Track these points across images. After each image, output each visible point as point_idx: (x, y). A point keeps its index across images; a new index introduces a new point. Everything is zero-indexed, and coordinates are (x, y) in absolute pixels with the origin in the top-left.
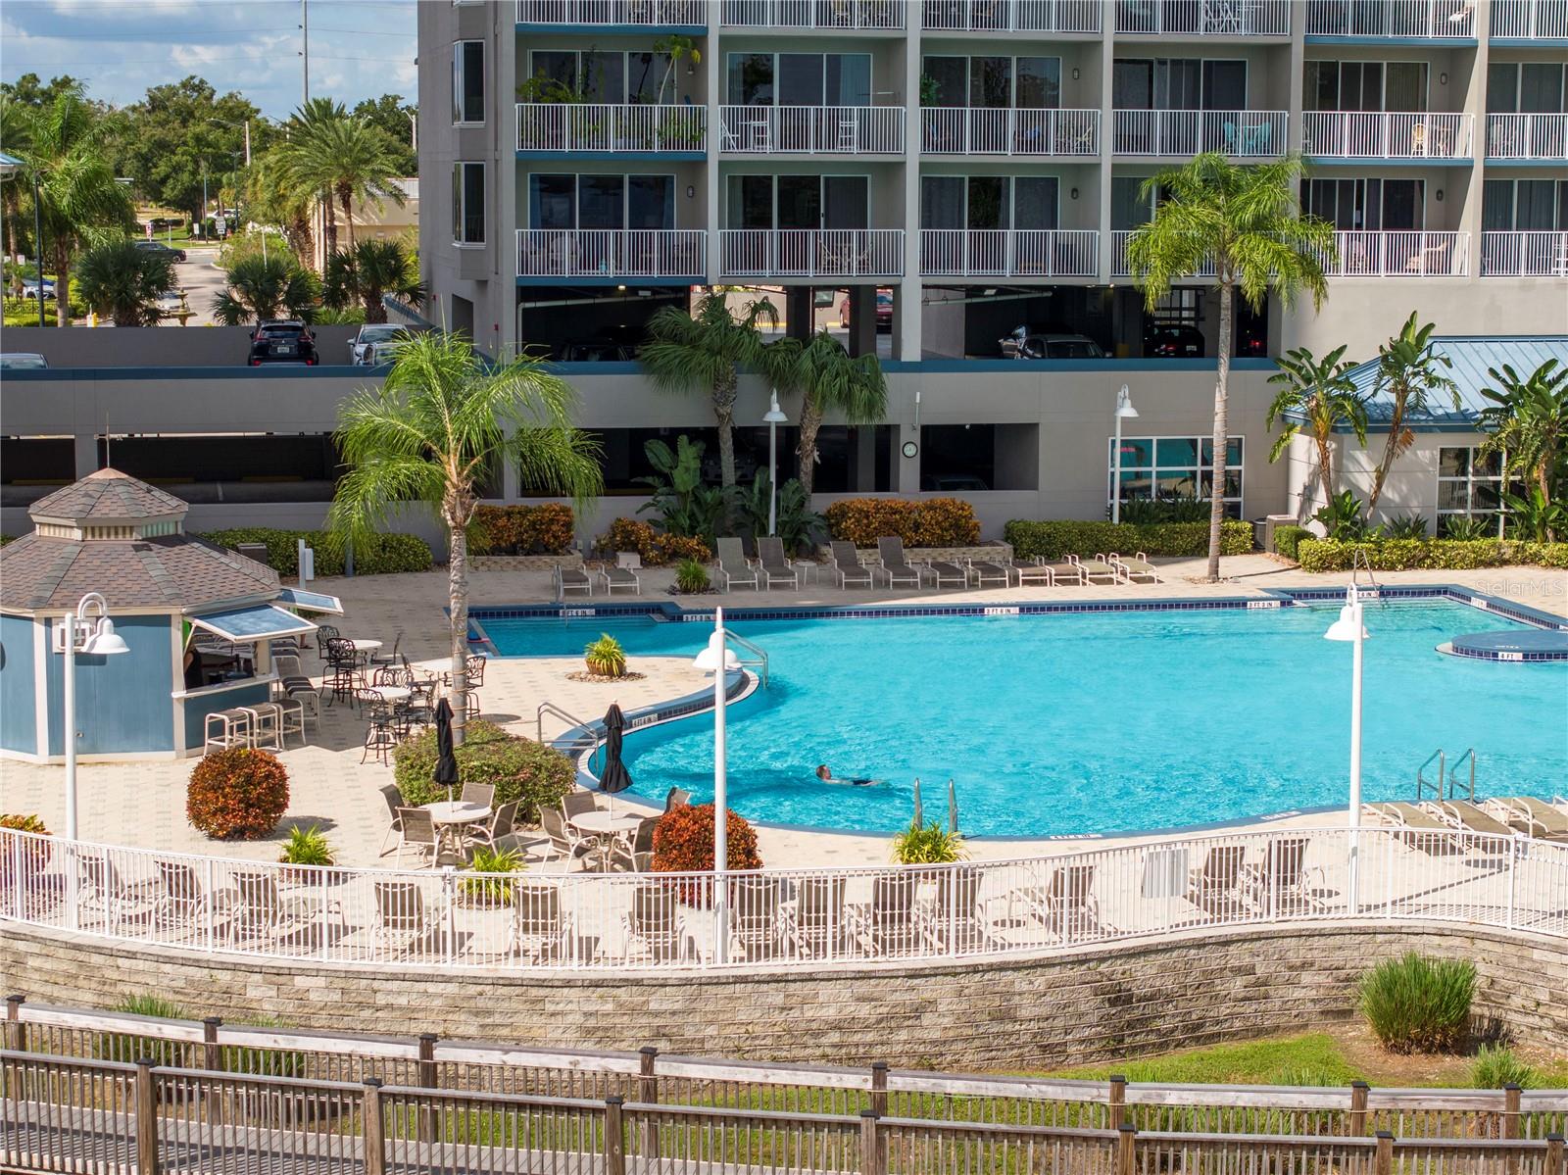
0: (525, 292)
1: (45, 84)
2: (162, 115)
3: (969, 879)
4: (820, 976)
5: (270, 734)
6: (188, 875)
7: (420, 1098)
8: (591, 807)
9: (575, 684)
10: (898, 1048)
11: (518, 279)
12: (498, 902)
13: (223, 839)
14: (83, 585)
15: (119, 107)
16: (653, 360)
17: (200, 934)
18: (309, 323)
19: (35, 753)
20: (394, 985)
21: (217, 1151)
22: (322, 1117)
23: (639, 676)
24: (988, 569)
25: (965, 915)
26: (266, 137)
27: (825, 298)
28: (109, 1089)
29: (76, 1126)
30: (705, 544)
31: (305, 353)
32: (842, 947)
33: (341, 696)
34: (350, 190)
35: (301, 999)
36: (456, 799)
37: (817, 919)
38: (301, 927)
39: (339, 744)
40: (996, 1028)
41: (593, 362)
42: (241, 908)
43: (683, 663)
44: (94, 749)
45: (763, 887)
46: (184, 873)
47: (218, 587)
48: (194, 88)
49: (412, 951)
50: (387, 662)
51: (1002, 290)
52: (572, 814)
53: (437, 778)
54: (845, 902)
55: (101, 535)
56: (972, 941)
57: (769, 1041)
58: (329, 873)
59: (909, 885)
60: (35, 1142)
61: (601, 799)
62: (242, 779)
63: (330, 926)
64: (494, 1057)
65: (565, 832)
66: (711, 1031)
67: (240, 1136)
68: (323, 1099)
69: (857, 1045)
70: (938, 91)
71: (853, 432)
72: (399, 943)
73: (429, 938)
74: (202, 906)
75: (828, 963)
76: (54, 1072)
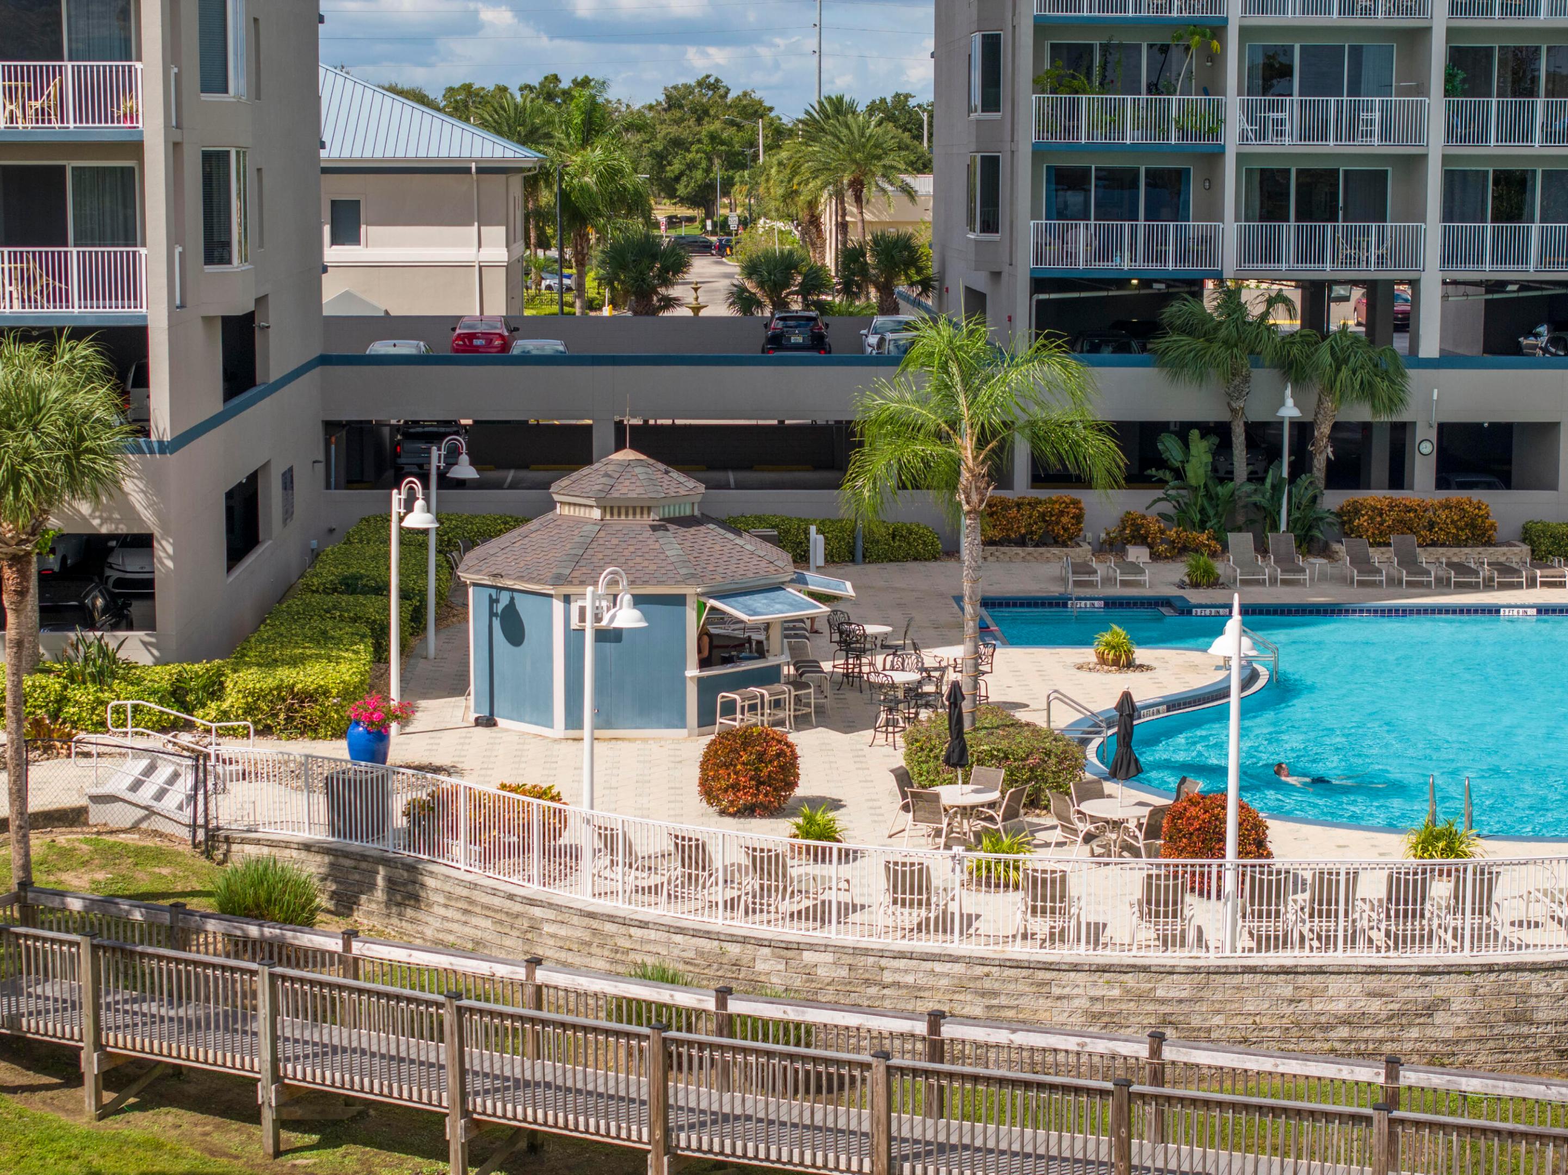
0: (1039, 284)
1: (565, 84)
2: (678, 114)
3: (1486, 876)
4: (1330, 969)
5: (781, 715)
6: (701, 847)
7: (927, 1073)
8: (1100, 795)
9: (1084, 675)
10: (1408, 1046)
11: (1033, 270)
12: (1007, 886)
13: (733, 815)
14: (601, 563)
15: (636, 106)
16: (1165, 353)
17: (711, 907)
18: (822, 314)
19: (552, 727)
20: (902, 963)
21: (726, 1118)
22: (830, 1090)
23: (1149, 668)
24: (1505, 569)
25: (1481, 913)
26: (779, 134)
27: (1342, 292)
28: (622, 1053)
29: (590, 1087)
30: (1215, 539)
31: (818, 343)
32: (1353, 942)
33: (851, 680)
34: (862, 185)
35: (809, 973)
36: (965, 782)
37: (1329, 911)
38: (810, 903)
39: (848, 726)
40: (1511, 1030)
41: (1106, 355)
42: (751, 883)
43: (1195, 656)
44: (608, 725)
45: (1274, 878)
46: (697, 846)
47: (733, 568)
48: (709, 87)
49: (920, 930)
50: (896, 648)
51: (1525, 286)
52: (1080, 802)
53: (947, 761)
54: (1358, 896)
55: (619, 515)
56: (1488, 940)
57: (1276, 1033)
58: (840, 850)
59: (1424, 880)
60: (550, 1101)
61: (1109, 787)
62: (753, 757)
63: (839, 903)
64: (1001, 1036)
65: (1074, 818)
66: (1218, 1020)
67: (749, 1103)
68: (831, 1070)
69: (1367, 1041)
70: (1464, 81)
71: (1366, 427)
72: (907, 922)
73: (937, 918)
74: (713, 878)
75: (1338, 956)
76: (570, 1033)
